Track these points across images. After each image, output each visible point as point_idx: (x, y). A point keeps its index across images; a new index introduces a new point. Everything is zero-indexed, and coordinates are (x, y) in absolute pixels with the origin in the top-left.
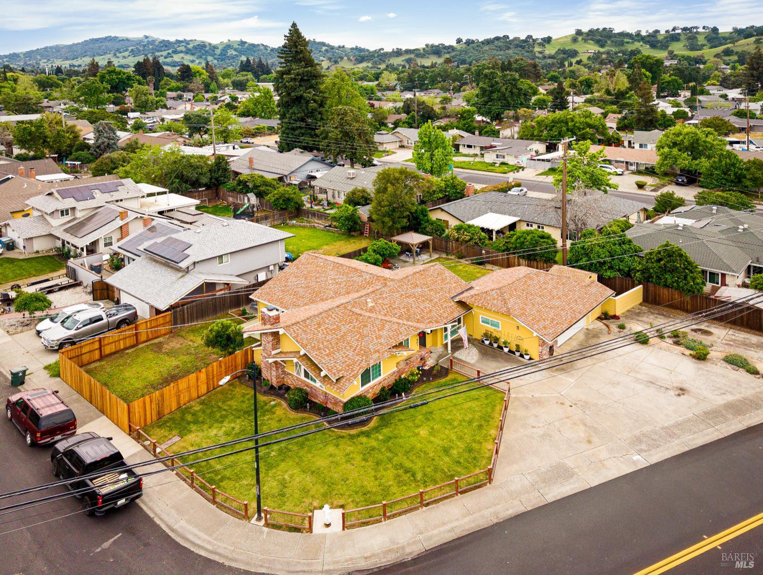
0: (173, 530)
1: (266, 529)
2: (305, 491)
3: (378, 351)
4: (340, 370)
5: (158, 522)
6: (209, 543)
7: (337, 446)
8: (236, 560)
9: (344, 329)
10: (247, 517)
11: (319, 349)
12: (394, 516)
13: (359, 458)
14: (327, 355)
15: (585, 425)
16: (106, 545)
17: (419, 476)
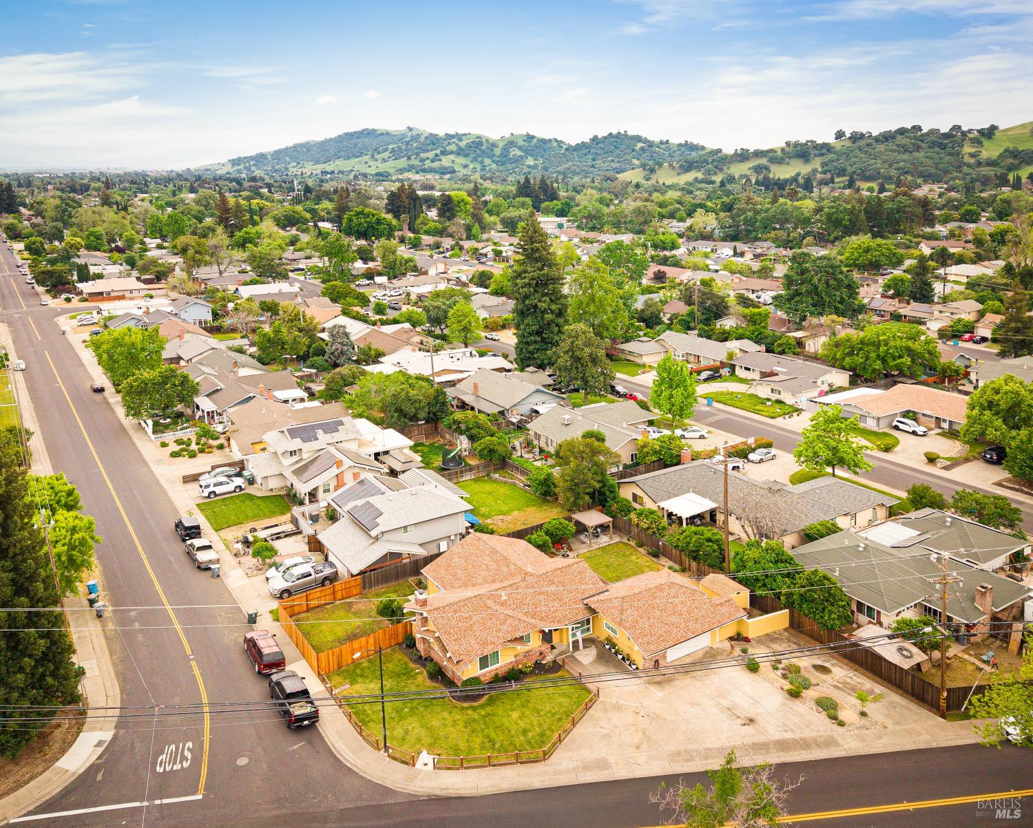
0: (334, 747)
1: (388, 759)
2: (419, 740)
3: (494, 643)
4: (462, 655)
5: (327, 740)
6: (353, 759)
7: (450, 713)
8: (365, 773)
9: (474, 619)
10: (378, 749)
11: (450, 633)
12: (469, 768)
13: (461, 724)
14: (455, 640)
15: (644, 734)
16: (295, 747)
17: (497, 746)
